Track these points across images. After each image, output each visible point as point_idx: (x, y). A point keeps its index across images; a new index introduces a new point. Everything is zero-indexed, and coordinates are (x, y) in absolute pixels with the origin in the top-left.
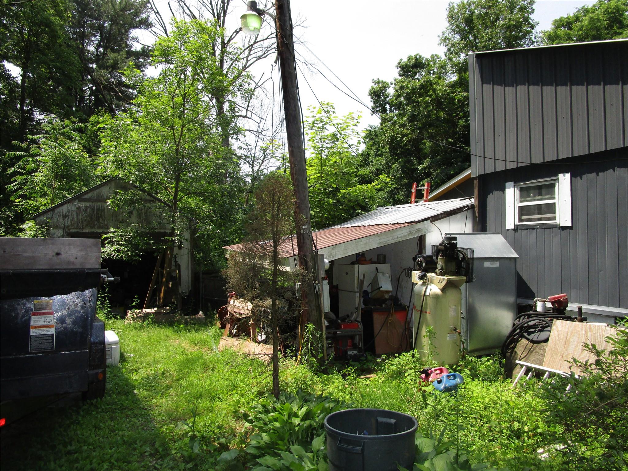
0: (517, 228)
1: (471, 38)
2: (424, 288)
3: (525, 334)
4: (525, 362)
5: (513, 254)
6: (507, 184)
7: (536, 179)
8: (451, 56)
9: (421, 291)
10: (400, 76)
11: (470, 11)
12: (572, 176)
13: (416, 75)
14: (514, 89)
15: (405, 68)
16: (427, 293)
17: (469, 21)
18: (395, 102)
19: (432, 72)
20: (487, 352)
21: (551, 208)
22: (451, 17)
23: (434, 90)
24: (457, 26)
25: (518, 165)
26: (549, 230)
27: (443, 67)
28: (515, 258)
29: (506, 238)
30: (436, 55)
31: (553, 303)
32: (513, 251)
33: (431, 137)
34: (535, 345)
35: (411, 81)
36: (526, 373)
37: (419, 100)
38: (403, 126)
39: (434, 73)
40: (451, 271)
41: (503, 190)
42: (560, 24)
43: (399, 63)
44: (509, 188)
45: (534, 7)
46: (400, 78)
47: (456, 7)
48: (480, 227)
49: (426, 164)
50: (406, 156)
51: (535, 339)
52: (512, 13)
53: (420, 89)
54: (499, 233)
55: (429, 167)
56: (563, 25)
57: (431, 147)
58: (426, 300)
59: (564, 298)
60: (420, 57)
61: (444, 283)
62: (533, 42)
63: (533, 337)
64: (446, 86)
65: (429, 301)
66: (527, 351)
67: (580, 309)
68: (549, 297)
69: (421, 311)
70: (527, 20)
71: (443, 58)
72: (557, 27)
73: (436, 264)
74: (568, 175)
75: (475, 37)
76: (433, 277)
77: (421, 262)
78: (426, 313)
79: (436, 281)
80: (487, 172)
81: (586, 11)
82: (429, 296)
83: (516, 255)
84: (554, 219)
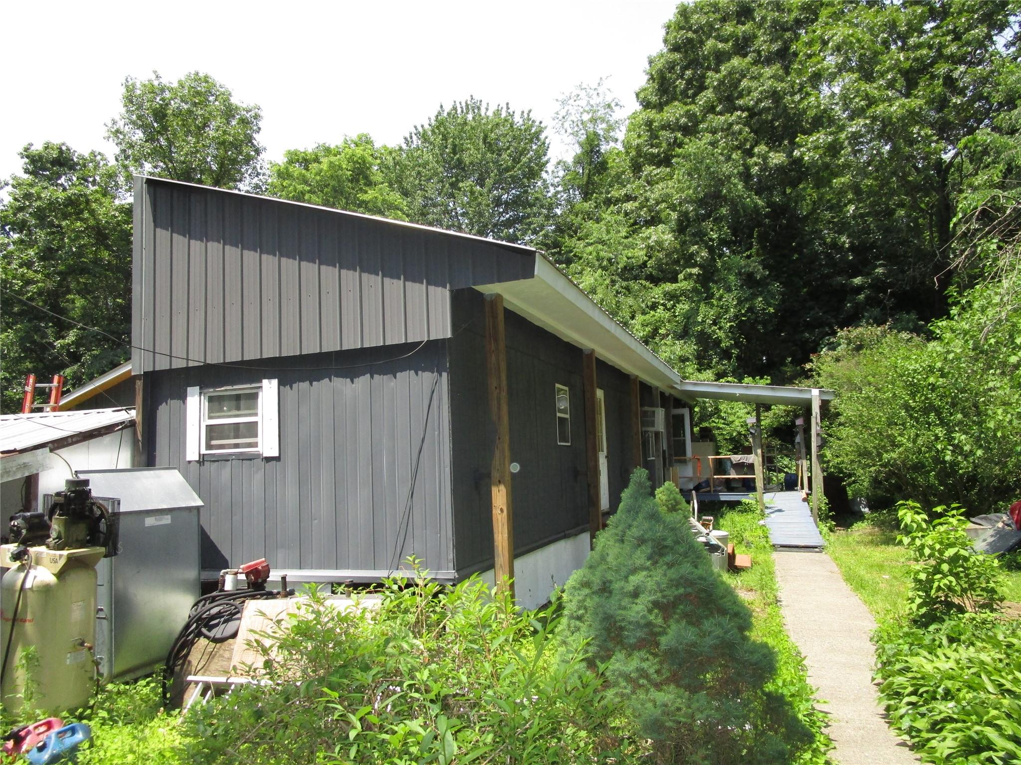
0: (202, 460)
1: (163, 142)
2: (22, 575)
3: (204, 630)
4: (203, 675)
5: (195, 500)
6: (189, 389)
7: (232, 385)
8: (127, 162)
9: (15, 582)
10: (25, 172)
11: (163, 100)
12: (280, 384)
13: (60, 178)
14: (203, 245)
15: (37, 161)
16: (28, 585)
17: (160, 114)
18: (11, 218)
19: (91, 179)
20: (148, 670)
21: (251, 429)
22: (129, 99)
23: (92, 212)
24: (139, 117)
25: (187, 363)
26: (248, 462)
27: (111, 176)
28: (198, 508)
29: (186, 476)
30: (99, 154)
31: (247, 574)
32: (196, 496)
33: (84, 292)
34: (218, 645)
35: (47, 188)
36: (203, 694)
37: (64, 223)
38: (29, 264)
39: (94, 183)
40: (77, 541)
41: (183, 397)
42: (294, 158)
43: (26, 150)
44: (193, 396)
45: (261, 124)
46: (26, 176)
47: (138, 85)
48: (144, 458)
49: (71, 336)
50: (30, 321)
51: (218, 636)
52: (228, 123)
53: (66, 206)
54: (175, 468)
55: (78, 343)
56: (298, 161)
57: (83, 308)
58: (25, 598)
59: (264, 564)
60: (68, 149)
61: (62, 562)
62: (258, 174)
63: (217, 632)
64: (116, 210)
65: (32, 599)
66: (206, 657)
67: (284, 578)
68: (242, 566)
69: (14, 620)
70: (249, 139)
71: (112, 162)
72: (291, 162)
73: (48, 527)
74: (275, 382)
75: (170, 143)
76: (41, 553)
77: (18, 527)
78: (25, 621)
79: (46, 560)
80: (157, 369)
81: (328, 151)
82: (31, 589)
83: (200, 503)
84: (255, 445)
